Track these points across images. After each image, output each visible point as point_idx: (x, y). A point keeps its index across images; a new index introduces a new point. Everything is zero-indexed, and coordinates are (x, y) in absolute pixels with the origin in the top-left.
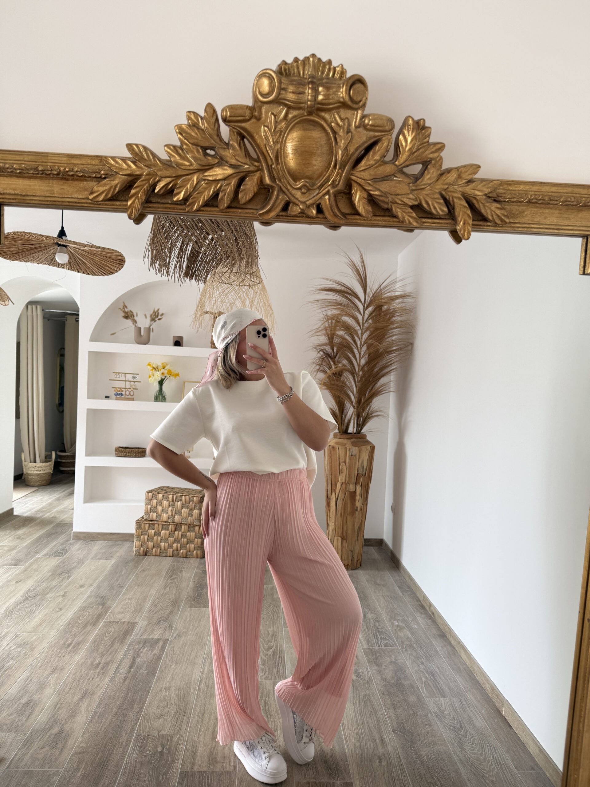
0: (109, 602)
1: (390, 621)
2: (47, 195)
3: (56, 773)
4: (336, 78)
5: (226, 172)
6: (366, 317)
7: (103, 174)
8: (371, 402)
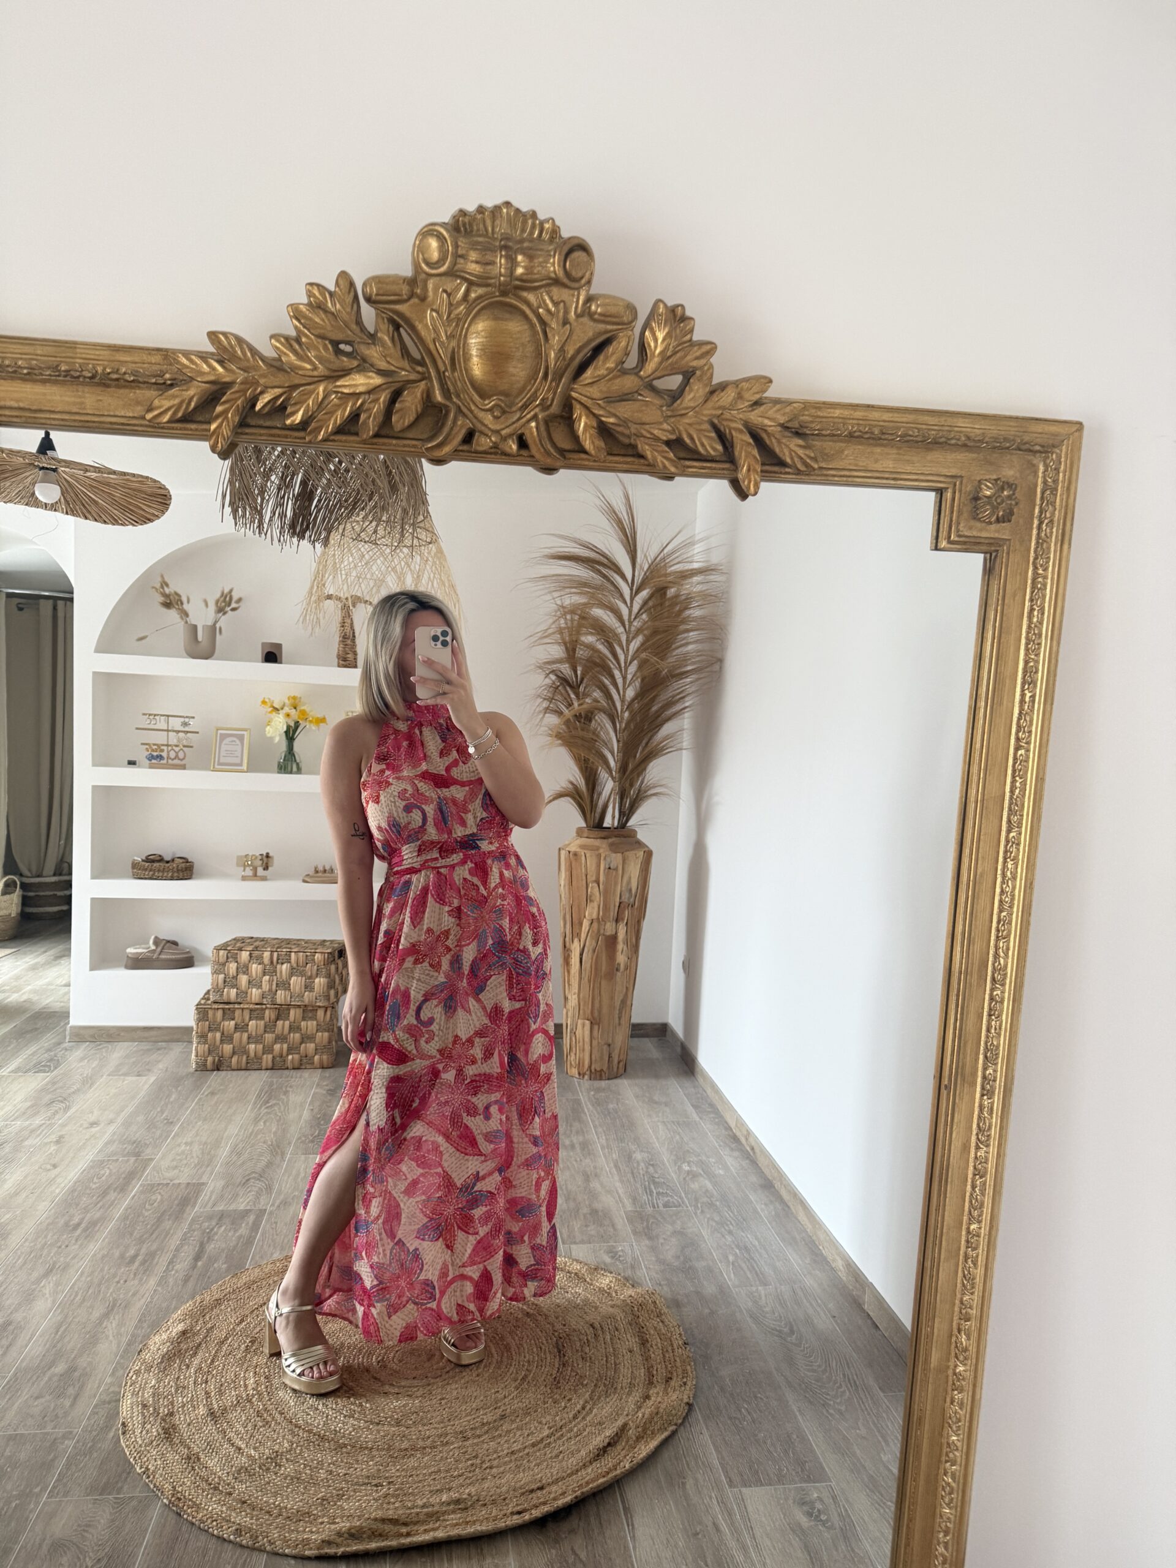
0: (149, 1151)
1: (676, 1164)
2: (75, 410)
3: (66, 1436)
4: (544, 241)
5: (372, 381)
6: (636, 608)
7: (170, 380)
8: (645, 769)
